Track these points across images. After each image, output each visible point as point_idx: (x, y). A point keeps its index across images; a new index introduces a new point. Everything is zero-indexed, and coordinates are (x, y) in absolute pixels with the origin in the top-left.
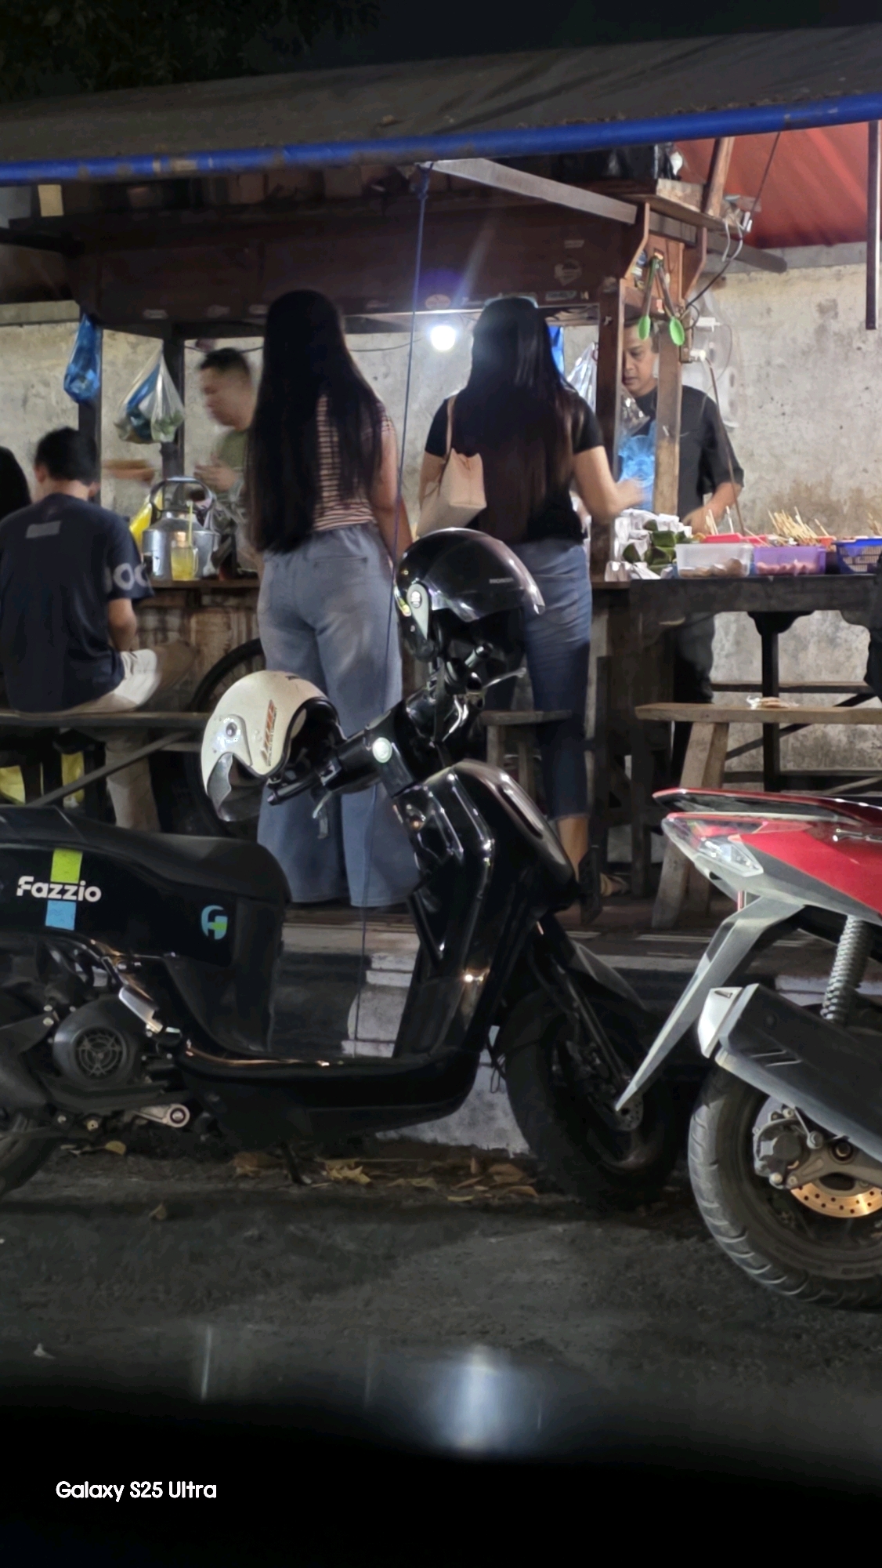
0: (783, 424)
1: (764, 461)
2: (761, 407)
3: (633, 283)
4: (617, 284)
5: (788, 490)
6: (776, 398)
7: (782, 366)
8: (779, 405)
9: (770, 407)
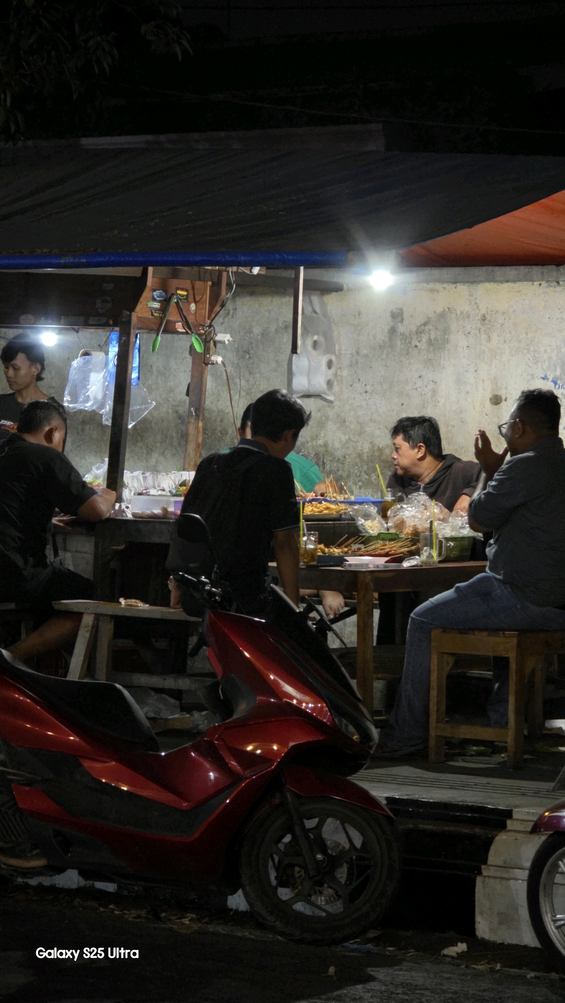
0: (365, 400)
1: (352, 427)
2: (351, 385)
3: (150, 313)
4: (130, 316)
5: (367, 450)
6: (362, 380)
7: (366, 356)
8: (363, 385)
9: (357, 385)
